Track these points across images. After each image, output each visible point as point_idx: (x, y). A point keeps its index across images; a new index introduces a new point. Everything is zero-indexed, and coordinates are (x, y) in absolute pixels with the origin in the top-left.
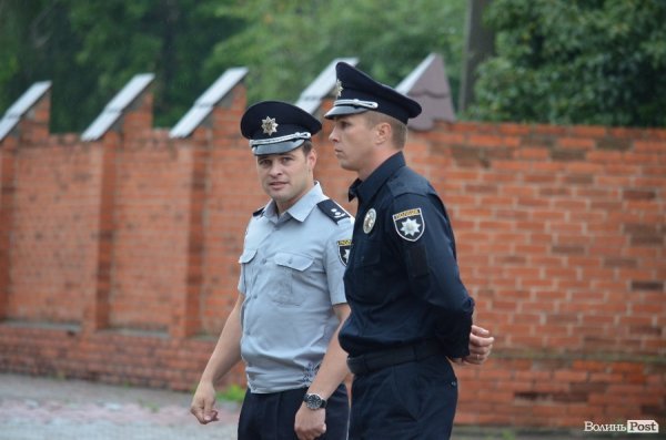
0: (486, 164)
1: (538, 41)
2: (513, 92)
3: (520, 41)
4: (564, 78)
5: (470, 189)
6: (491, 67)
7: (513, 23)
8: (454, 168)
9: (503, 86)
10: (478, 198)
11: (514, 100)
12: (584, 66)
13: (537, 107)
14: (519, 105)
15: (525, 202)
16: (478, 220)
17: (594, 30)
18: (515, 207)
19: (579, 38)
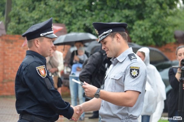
0: (12, 43)
1: (19, 19)
2: (15, 29)
3: (16, 19)
4: (25, 27)
5: (9, 48)
6: (11, 25)
7: (14, 16)
8: (6, 44)
9: (13, 28)
10: (10, 50)
11: (15, 31)
12: (29, 25)
13: (20, 32)
14: (16, 32)
15: (20, 50)
16: (10, 54)
17: (31, 17)
18: (18, 52)
19: (29, 18)
